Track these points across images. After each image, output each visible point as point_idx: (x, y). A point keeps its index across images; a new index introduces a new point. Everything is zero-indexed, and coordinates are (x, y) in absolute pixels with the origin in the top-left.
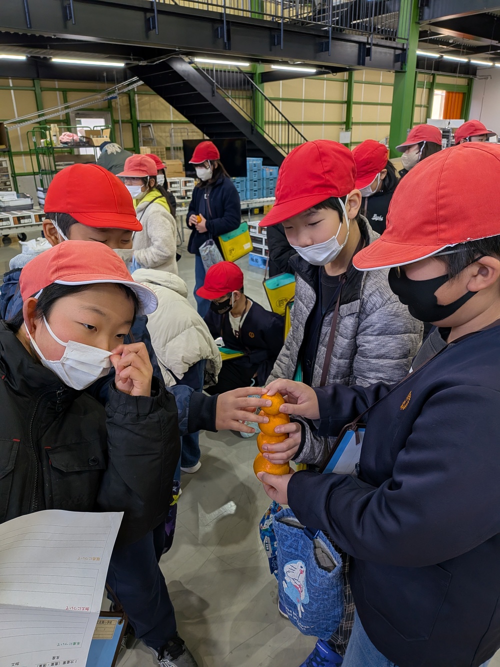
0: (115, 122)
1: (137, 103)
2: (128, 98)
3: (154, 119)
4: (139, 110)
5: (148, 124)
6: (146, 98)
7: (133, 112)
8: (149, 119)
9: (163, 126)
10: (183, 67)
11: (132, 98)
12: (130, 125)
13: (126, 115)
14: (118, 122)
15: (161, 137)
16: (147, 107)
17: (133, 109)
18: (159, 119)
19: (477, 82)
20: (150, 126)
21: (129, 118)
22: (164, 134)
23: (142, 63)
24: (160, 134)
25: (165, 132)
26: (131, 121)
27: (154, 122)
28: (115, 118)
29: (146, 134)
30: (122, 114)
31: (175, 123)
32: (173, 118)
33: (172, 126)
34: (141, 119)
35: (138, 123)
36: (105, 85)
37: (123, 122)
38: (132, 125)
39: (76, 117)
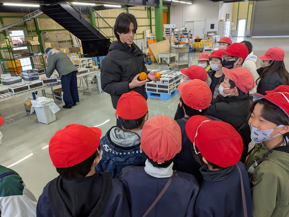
0: (29, 32)
1: (38, 22)
2: (33, 20)
3: (47, 29)
4: (40, 25)
5: (45, 31)
6: (42, 20)
7: (37, 26)
8: (45, 29)
9: (52, 32)
10: (66, 6)
11: (36, 20)
12: (36, 32)
13: (34, 28)
14: (30, 31)
15: (51, 37)
16: (43, 23)
17: (37, 25)
18: (49, 29)
19: (171, 8)
20: (46, 32)
21: (35, 29)
22: (52, 36)
23: (47, 5)
24: (51, 36)
25: (53, 35)
26: (37, 31)
27: (48, 31)
28: (29, 30)
29: (44, 36)
30: (32, 28)
31: (57, 30)
32: (56, 28)
33: (56, 32)
34: (41, 30)
35: (40, 31)
36: (23, 14)
37: (33, 31)
38: (37, 32)
39: (9, 30)
